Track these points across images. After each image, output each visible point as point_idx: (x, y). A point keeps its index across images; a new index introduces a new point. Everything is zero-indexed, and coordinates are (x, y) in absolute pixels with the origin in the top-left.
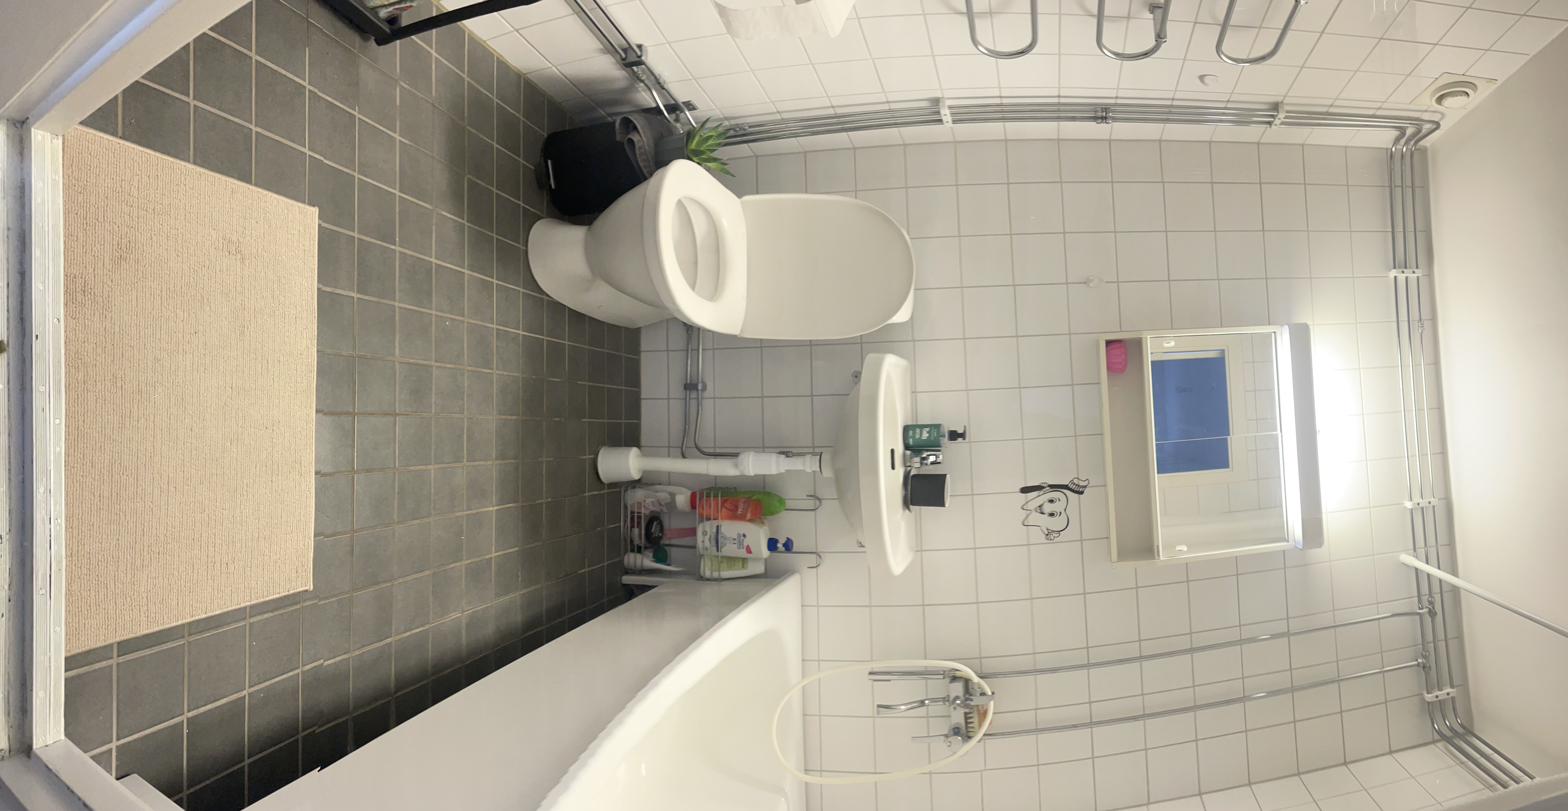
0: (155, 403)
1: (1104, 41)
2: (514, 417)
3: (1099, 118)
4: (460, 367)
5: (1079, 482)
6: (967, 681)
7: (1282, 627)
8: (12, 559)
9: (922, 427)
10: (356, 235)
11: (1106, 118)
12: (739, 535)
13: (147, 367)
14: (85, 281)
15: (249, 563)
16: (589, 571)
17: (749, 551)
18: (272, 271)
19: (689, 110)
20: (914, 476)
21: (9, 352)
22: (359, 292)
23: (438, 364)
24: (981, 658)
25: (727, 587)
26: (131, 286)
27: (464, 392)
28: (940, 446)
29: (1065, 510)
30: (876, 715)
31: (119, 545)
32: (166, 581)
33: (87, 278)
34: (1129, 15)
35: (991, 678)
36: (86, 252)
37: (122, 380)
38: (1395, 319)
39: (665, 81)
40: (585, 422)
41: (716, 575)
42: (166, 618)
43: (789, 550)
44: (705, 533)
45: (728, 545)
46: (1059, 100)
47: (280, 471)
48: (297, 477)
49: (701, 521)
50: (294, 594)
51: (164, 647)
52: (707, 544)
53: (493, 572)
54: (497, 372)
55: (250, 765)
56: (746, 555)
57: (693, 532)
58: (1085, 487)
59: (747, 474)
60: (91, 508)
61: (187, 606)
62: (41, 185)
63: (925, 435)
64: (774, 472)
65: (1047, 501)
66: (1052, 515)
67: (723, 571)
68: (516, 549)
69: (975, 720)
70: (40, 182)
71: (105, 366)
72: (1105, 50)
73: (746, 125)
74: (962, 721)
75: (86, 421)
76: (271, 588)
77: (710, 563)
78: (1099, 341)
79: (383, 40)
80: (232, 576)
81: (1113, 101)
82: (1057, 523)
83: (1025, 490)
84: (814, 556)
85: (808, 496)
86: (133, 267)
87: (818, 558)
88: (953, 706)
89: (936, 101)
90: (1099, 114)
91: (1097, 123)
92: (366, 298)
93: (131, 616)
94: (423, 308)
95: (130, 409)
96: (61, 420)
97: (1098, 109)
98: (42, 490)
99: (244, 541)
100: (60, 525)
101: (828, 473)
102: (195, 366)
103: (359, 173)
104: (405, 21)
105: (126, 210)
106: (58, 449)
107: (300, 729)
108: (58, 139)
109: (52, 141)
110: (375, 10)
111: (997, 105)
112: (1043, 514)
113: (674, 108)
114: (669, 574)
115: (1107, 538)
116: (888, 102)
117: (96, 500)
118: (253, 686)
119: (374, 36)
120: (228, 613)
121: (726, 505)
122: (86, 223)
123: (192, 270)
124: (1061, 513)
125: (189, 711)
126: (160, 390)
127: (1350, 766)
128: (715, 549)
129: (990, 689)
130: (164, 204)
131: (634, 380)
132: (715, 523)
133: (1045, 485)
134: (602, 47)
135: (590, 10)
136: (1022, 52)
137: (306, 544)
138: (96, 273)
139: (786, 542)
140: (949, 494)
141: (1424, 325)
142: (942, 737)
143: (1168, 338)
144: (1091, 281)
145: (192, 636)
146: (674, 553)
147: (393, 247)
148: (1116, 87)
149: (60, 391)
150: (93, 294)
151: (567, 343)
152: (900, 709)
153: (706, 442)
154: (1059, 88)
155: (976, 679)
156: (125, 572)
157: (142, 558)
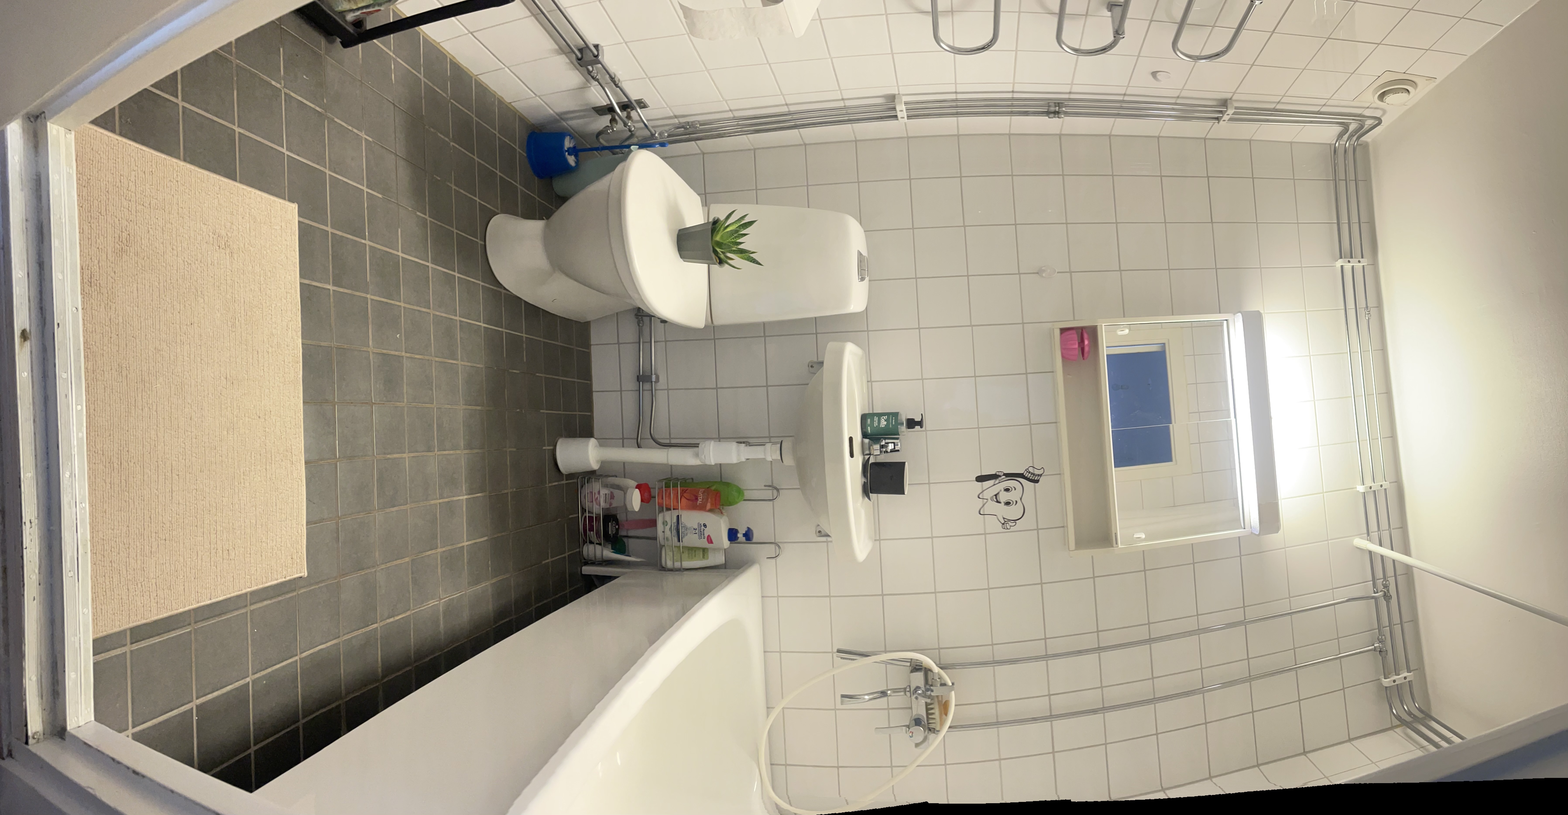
0: (157, 392)
1: (1064, 37)
2: (479, 408)
3: (1052, 113)
4: (427, 357)
5: (1034, 471)
6: (927, 671)
7: (1238, 616)
8: (40, 544)
9: (880, 415)
10: (329, 229)
11: (1058, 113)
12: (700, 525)
13: (149, 357)
14: (91, 272)
15: (249, 549)
16: (552, 561)
17: (710, 541)
18: (258, 265)
19: (641, 108)
20: (873, 464)
21: (31, 340)
22: (334, 284)
23: (408, 355)
24: (939, 649)
25: (687, 577)
26: (132, 278)
27: (432, 383)
28: (898, 434)
29: (1021, 499)
30: (839, 706)
31: (129, 531)
32: (173, 568)
33: (93, 269)
34: (1087, 12)
35: (950, 669)
36: (91, 245)
37: (127, 369)
38: (1343, 307)
39: (619, 80)
40: (544, 413)
41: (677, 565)
42: (174, 604)
43: (749, 540)
44: (665, 523)
45: (689, 535)
46: (1013, 95)
47: (273, 459)
48: (289, 465)
49: (661, 511)
50: (290, 581)
51: (173, 634)
52: (668, 533)
53: (466, 561)
54: (462, 363)
55: (256, 751)
56: (707, 545)
57: (653, 523)
58: (1041, 475)
59: (708, 463)
60: (103, 495)
61: (193, 592)
62: (58, 178)
63: (883, 423)
64: (735, 461)
65: (1003, 490)
66: (1008, 503)
67: (684, 561)
68: (486, 538)
69: (936, 711)
70: (57, 175)
71: (112, 356)
72: (1063, 46)
73: (697, 122)
74: (923, 712)
75: (96, 409)
76: (270, 574)
77: (671, 554)
78: (1053, 329)
79: (349, 41)
80: (233, 562)
81: (1066, 96)
82: (1013, 512)
83: (981, 479)
84: (773, 546)
85: (765, 486)
86: (133, 259)
87: (777, 548)
88: (915, 696)
89: (892, 98)
90: (1052, 109)
91: (1049, 118)
92: (341, 290)
93: (142, 602)
94: (393, 300)
95: (135, 397)
96: (82, 406)
97: (1050, 104)
98: (67, 475)
99: (243, 527)
100: (84, 508)
101: (789, 461)
102: (192, 356)
103: (330, 170)
104: (369, 25)
105: (125, 203)
106: (80, 435)
107: (301, 717)
108: (71, 133)
109: (65, 136)
110: (342, 14)
111: (953, 101)
112: (1000, 503)
113: (626, 106)
114: (628, 564)
115: (1063, 527)
116: (843, 99)
117: (107, 487)
118: (256, 673)
119: (340, 38)
120: (230, 599)
121: (685, 495)
122: (91, 216)
123: (186, 263)
124: (1016, 502)
125: (197, 699)
126: (161, 379)
127: (1309, 755)
128: (676, 539)
129: (951, 680)
130: (159, 199)
131: (586, 373)
132: (675, 513)
133: (1000, 474)
134: (557, 47)
135: (548, 12)
136: (983, 48)
137: (300, 531)
138: (100, 265)
139: (746, 532)
140: (907, 483)
141: (1371, 312)
142: (904, 728)
143: (1122, 326)
144: (1044, 271)
145: (198, 623)
146: (632, 544)
147: (363, 241)
148: (1070, 83)
149: (80, 378)
150: (98, 285)
151: (524, 335)
152: (864, 699)
153: (661, 432)
154: (1014, 84)
155: (936, 669)
156: (135, 558)
157: (150, 545)
